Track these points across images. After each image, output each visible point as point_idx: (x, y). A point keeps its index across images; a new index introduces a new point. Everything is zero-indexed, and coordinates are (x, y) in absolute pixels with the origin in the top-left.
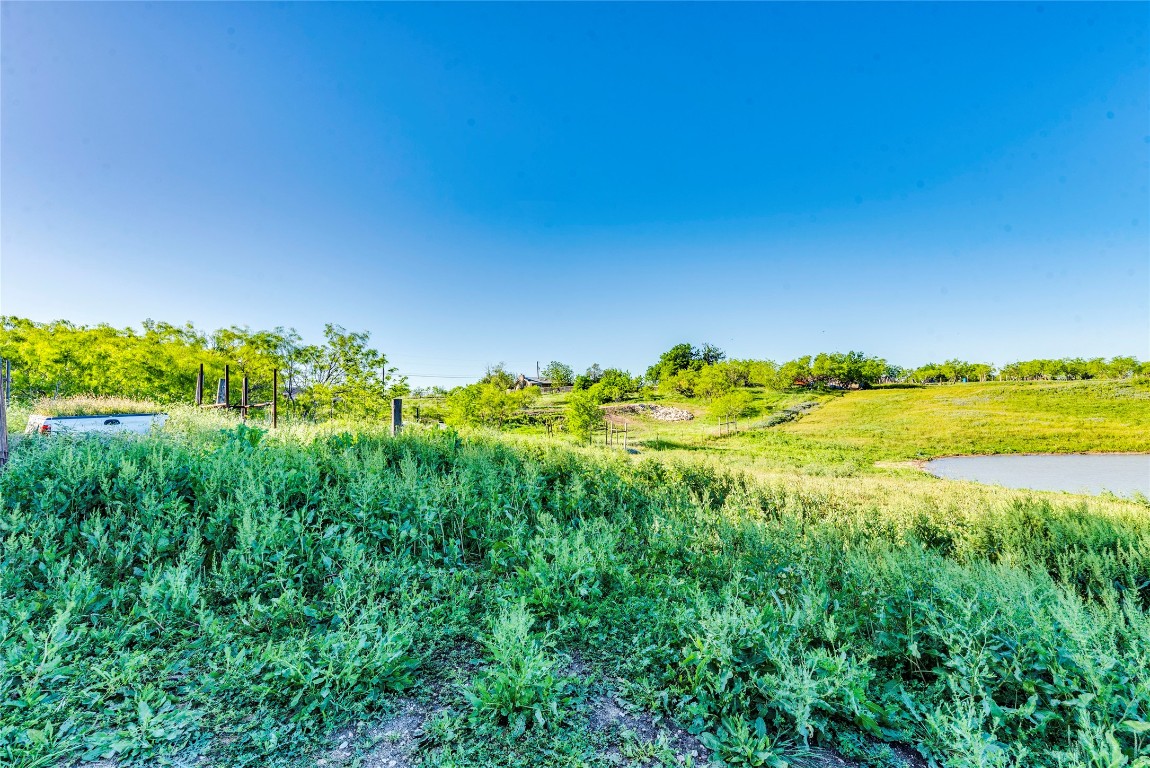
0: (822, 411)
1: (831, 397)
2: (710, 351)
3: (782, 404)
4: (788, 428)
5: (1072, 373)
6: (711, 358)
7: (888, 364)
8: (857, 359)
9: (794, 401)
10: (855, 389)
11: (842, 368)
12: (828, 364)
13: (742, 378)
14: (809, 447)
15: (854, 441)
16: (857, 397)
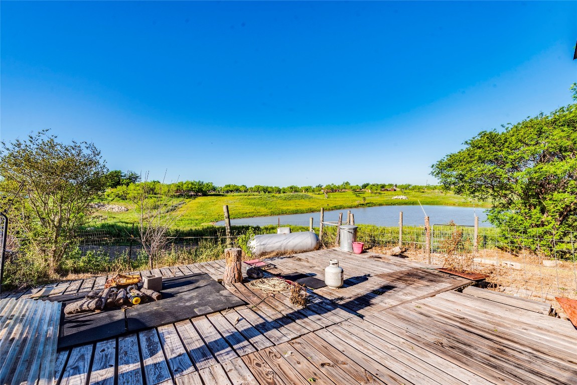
0: (186, 206)
1: (190, 200)
2: (132, 175)
3: (170, 203)
4: (173, 213)
5: (265, 190)
6: (133, 179)
7: (213, 185)
8: (201, 184)
9: (175, 202)
10: (200, 196)
11: (195, 188)
12: (190, 186)
13: (151, 190)
14: (182, 220)
15: (197, 217)
16: (201, 200)
